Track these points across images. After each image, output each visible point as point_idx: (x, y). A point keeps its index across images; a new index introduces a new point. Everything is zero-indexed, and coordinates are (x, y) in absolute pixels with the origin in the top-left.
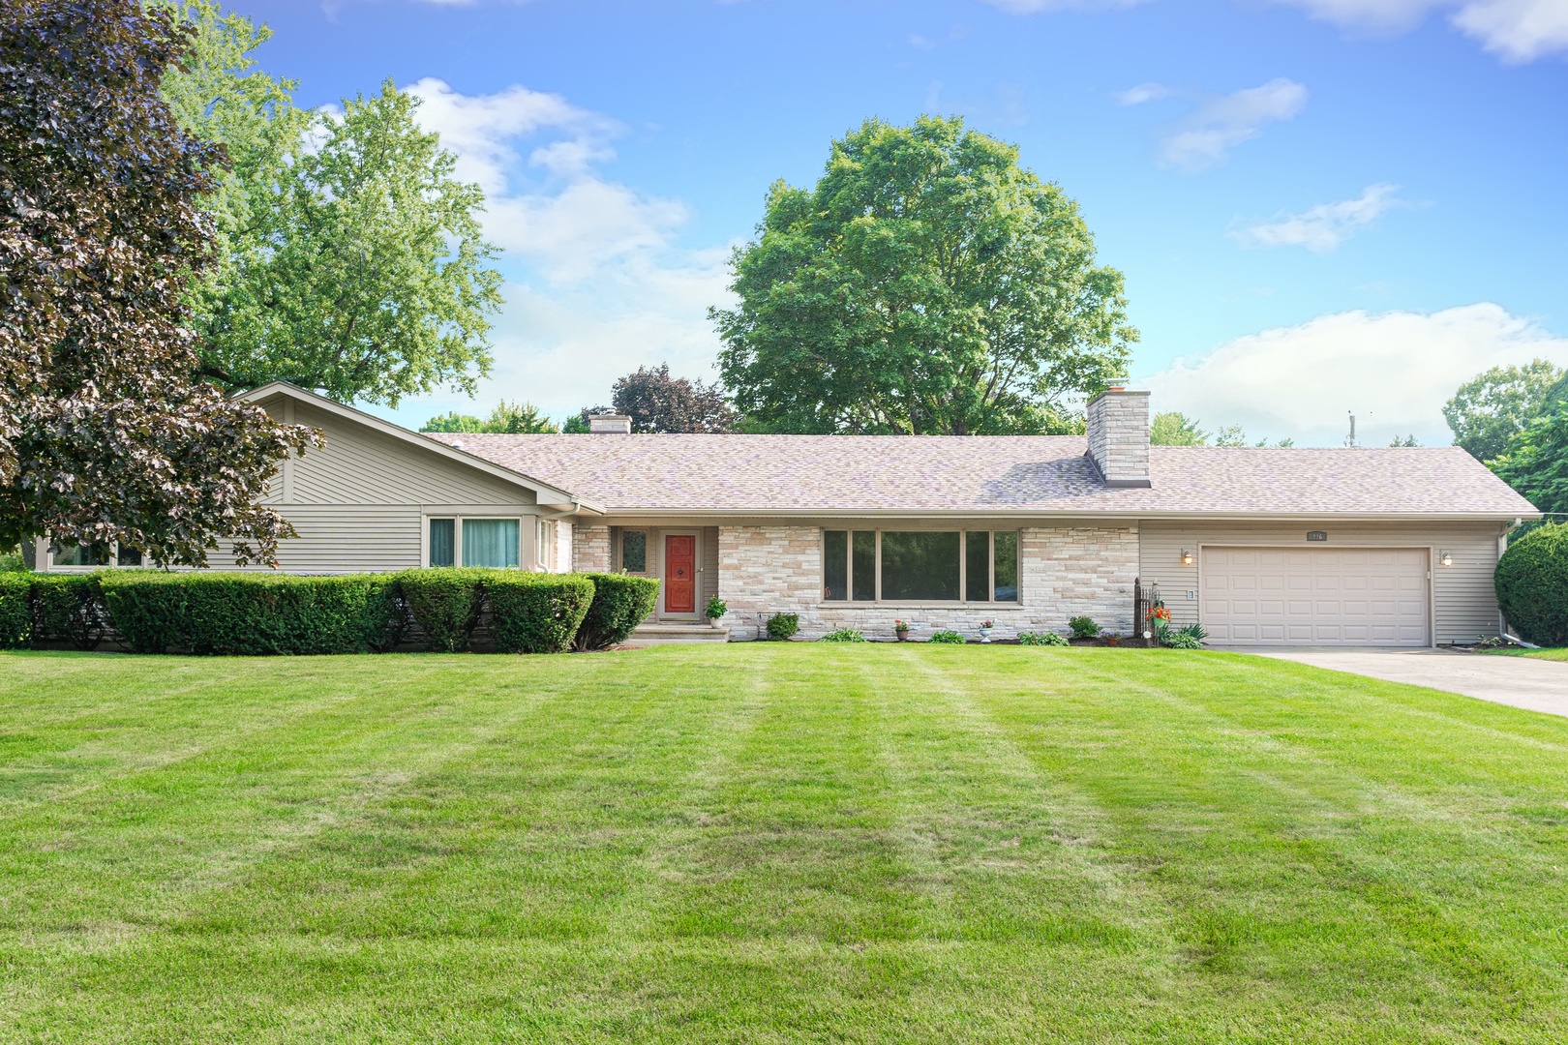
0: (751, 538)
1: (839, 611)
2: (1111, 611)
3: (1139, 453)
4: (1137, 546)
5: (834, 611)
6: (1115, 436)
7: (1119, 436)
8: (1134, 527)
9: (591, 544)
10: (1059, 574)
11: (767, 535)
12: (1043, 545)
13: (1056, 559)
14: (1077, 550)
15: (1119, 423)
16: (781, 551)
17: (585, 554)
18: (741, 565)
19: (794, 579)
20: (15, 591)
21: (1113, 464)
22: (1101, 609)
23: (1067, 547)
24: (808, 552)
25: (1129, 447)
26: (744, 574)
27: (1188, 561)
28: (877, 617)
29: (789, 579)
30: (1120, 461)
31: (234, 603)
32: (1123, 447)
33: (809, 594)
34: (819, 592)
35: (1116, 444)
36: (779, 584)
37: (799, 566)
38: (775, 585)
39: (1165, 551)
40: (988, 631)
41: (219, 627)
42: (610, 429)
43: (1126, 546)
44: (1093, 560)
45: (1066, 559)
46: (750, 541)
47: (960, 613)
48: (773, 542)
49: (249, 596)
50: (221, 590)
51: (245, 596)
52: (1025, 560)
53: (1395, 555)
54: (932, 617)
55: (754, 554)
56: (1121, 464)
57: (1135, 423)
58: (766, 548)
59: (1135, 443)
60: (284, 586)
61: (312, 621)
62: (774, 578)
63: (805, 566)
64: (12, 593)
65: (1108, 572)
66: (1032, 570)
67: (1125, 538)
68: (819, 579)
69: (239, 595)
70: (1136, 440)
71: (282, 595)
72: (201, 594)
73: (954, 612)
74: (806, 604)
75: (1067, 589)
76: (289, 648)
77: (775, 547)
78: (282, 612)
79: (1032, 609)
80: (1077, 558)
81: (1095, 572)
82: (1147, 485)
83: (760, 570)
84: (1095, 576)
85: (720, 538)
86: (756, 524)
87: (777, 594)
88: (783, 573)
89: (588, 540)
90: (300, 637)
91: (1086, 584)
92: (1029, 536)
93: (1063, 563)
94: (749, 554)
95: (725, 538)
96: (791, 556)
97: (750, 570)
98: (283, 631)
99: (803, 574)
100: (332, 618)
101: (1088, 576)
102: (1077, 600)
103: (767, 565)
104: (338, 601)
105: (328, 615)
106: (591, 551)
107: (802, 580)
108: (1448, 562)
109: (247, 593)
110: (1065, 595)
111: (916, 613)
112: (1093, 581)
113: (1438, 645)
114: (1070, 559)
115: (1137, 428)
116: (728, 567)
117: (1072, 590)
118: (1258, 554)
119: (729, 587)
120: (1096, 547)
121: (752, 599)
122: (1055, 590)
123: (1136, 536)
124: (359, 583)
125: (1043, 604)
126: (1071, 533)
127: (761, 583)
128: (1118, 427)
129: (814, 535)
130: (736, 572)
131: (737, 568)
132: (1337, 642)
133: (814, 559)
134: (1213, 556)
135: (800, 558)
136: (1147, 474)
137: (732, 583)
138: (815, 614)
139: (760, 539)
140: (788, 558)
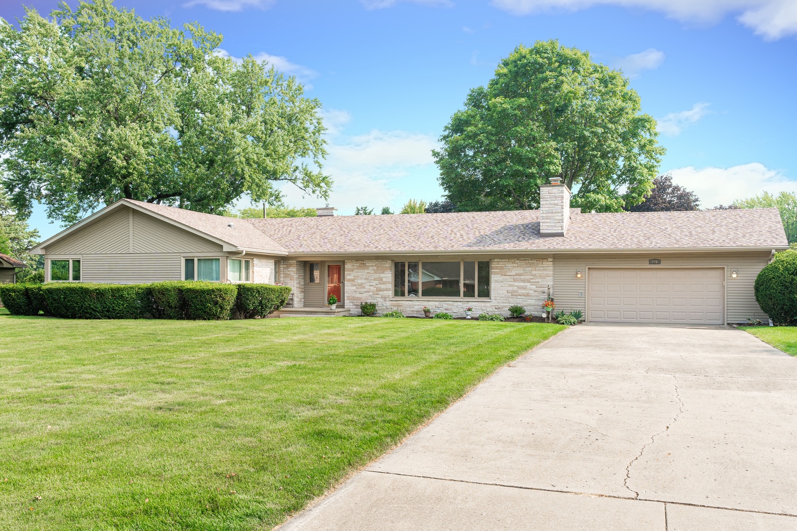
0: (359, 266)
1: (400, 302)
2: (537, 303)
3: (558, 218)
4: (552, 268)
5: (398, 302)
6: (545, 209)
7: (547, 209)
8: (550, 258)
9: (289, 270)
10: (510, 283)
11: (367, 264)
12: (502, 268)
13: (509, 275)
14: (520, 271)
15: (547, 202)
16: (373, 272)
17: (286, 274)
18: (355, 279)
19: (379, 286)
20: (19, 291)
21: (544, 224)
22: (533, 302)
23: (514, 269)
24: (385, 272)
25: (553, 215)
26: (356, 284)
27: (579, 276)
28: (418, 305)
29: (377, 286)
30: (547, 222)
31: (80, 297)
32: (549, 215)
33: (385, 293)
34: (391, 292)
35: (546, 213)
36: (372, 288)
37: (381, 279)
38: (370, 289)
39: (568, 271)
40: (469, 313)
41: (76, 307)
42: (326, 214)
43: (546, 268)
44: (528, 275)
45: (514, 275)
46: (359, 267)
47: (459, 303)
48: (370, 268)
49: (85, 293)
50: (75, 291)
51: (84, 294)
52: (492, 276)
53: (705, 272)
54: (445, 305)
55: (360, 274)
56: (548, 224)
57: (556, 202)
58: (366, 271)
59: (556, 213)
60: (98, 289)
61: (111, 304)
62: (370, 286)
63: (384, 280)
64: (18, 292)
65: (536, 282)
66: (496, 281)
67: (545, 264)
68: (391, 286)
69: (82, 293)
70: (556, 211)
71: (97, 293)
72: (68, 292)
73: (456, 303)
74: (384, 298)
75: (514, 291)
76: (105, 316)
77: (370, 270)
78: (99, 301)
79: (496, 302)
80: (520, 275)
81: (529, 282)
82: (561, 235)
83: (363, 281)
84: (529, 284)
85: (346, 266)
86: (362, 259)
87: (371, 293)
88: (374, 283)
89: (288, 268)
90: (108, 311)
91: (524, 288)
92: (495, 263)
93: (512, 277)
94: (358, 273)
95: (348, 266)
96: (378, 275)
97: (359, 281)
98: (100, 309)
99: (383, 284)
100: (120, 303)
101: (525, 284)
102: (519, 297)
103: (366, 279)
104: (122, 296)
105: (117, 301)
106: (289, 273)
107: (383, 286)
108: (734, 276)
109: (84, 292)
110: (513, 294)
111: (437, 303)
112: (528, 287)
113: (728, 324)
114: (516, 275)
115: (557, 204)
116: (349, 280)
117: (517, 292)
118: (622, 272)
119: (349, 289)
120: (530, 269)
121: (359, 296)
122: (508, 292)
123: (551, 263)
124: (131, 288)
125: (502, 299)
126: (516, 261)
127: (364, 288)
128: (546, 204)
129: (388, 264)
130: (353, 283)
131: (353, 280)
132: (668, 321)
133: (389, 276)
134: (594, 273)
135: (382, 275)
136: (562, 229)
137: (350, 288)
138: (388, 304)
139: (363, 266)
140: (376, 276)
